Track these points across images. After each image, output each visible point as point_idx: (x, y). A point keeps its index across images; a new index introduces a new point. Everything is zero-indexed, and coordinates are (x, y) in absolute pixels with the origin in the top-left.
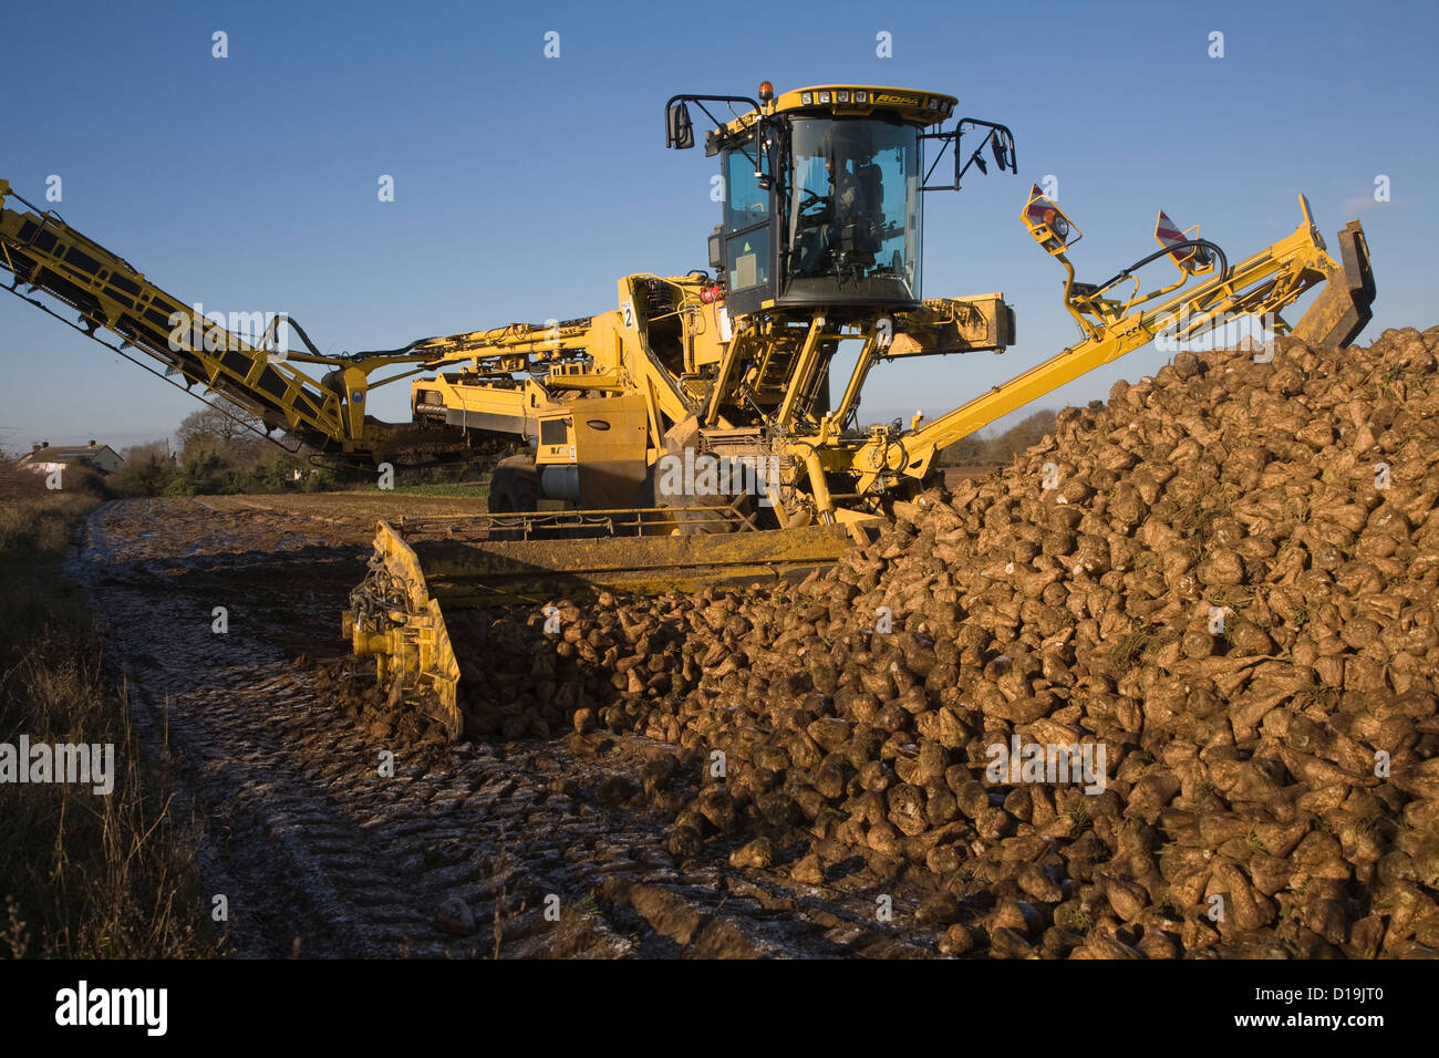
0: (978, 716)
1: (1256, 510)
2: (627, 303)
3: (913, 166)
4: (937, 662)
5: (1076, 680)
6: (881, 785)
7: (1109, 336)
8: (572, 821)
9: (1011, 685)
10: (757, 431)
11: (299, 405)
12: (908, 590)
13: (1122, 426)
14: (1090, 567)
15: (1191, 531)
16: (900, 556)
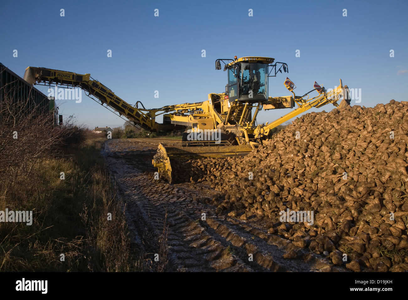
0: (283, 187)
1: (346, 143)
2: (210, 99)
3: (267, 72)
4: (275, 175)
5: (304, 179)
6: (261, 200)
7: (303, 107)
8: (197, 206)
9: (290, 180)
10: (235, 126)
11: (143, 119)
12: (271, 160)
13: (320, 125)
14: (309, 155)
15: (332, 148)
16: (271, 153)
